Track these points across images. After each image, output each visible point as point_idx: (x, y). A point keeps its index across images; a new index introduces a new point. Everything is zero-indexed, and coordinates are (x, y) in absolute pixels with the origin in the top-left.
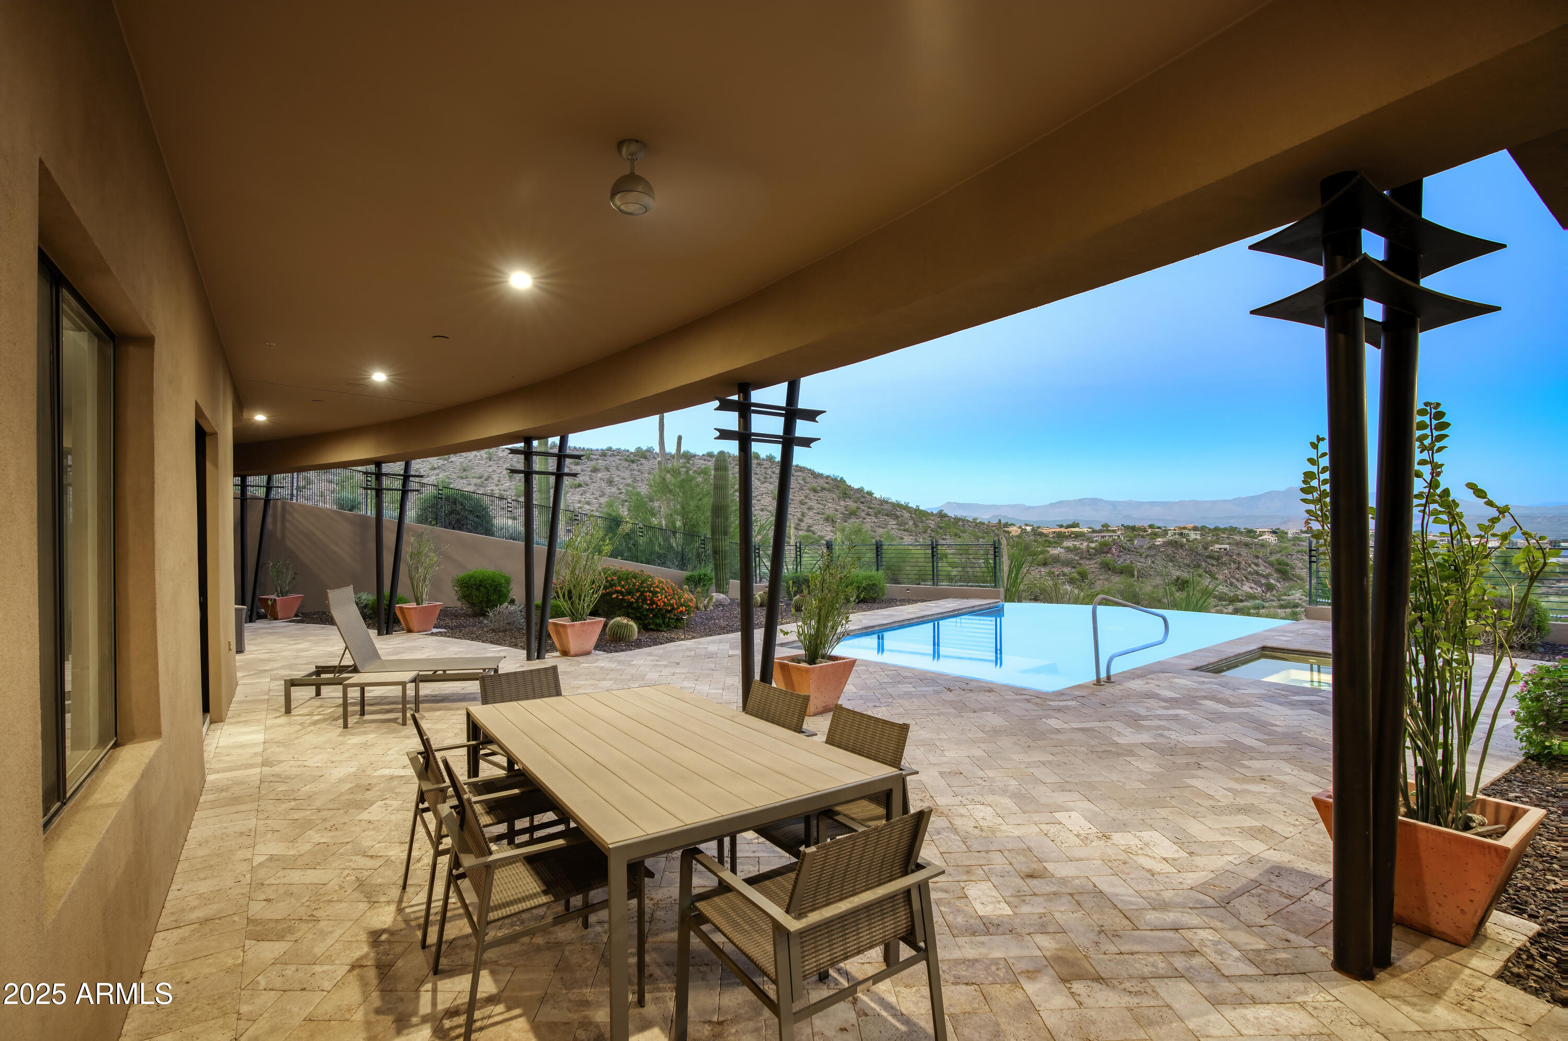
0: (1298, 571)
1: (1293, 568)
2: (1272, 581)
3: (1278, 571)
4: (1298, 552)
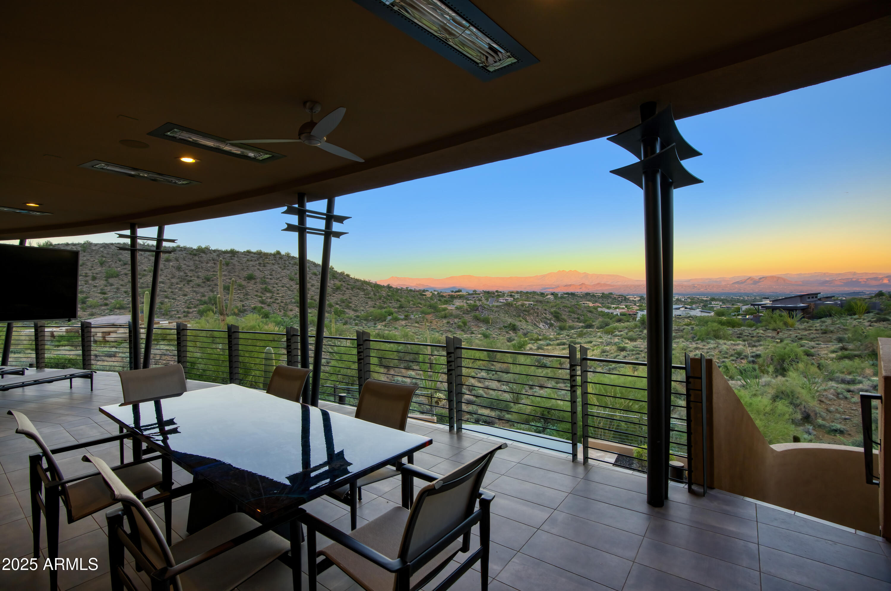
0: (563, 317)
1: (561, 315)
2: (552, 322)
3: (555, 317)
4: (563, 306)
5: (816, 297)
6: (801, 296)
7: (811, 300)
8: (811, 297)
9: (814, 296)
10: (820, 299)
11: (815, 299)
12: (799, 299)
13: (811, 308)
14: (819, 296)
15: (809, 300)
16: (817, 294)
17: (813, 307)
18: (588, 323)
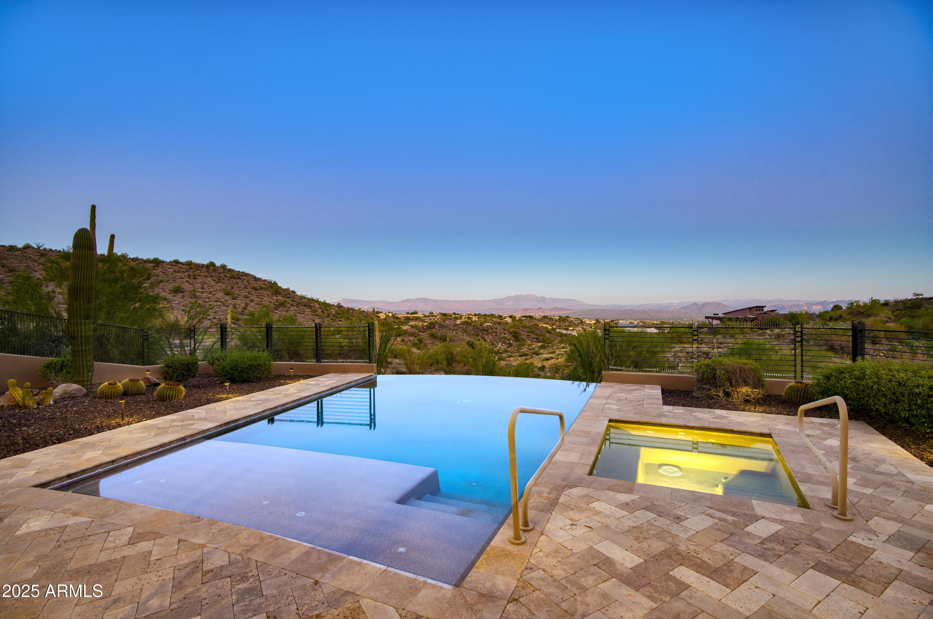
0: (522, 337)
1: (520, 335)
2: (511, 342)
3: (514, 336)
4: (522, 327)
6: (750, 309)
7: (758, 312)
9: (761, 309)
12: (748, 310)
14: (765, 309)
16: (763, 307)
17: (759, 319)
18: (547, 342)
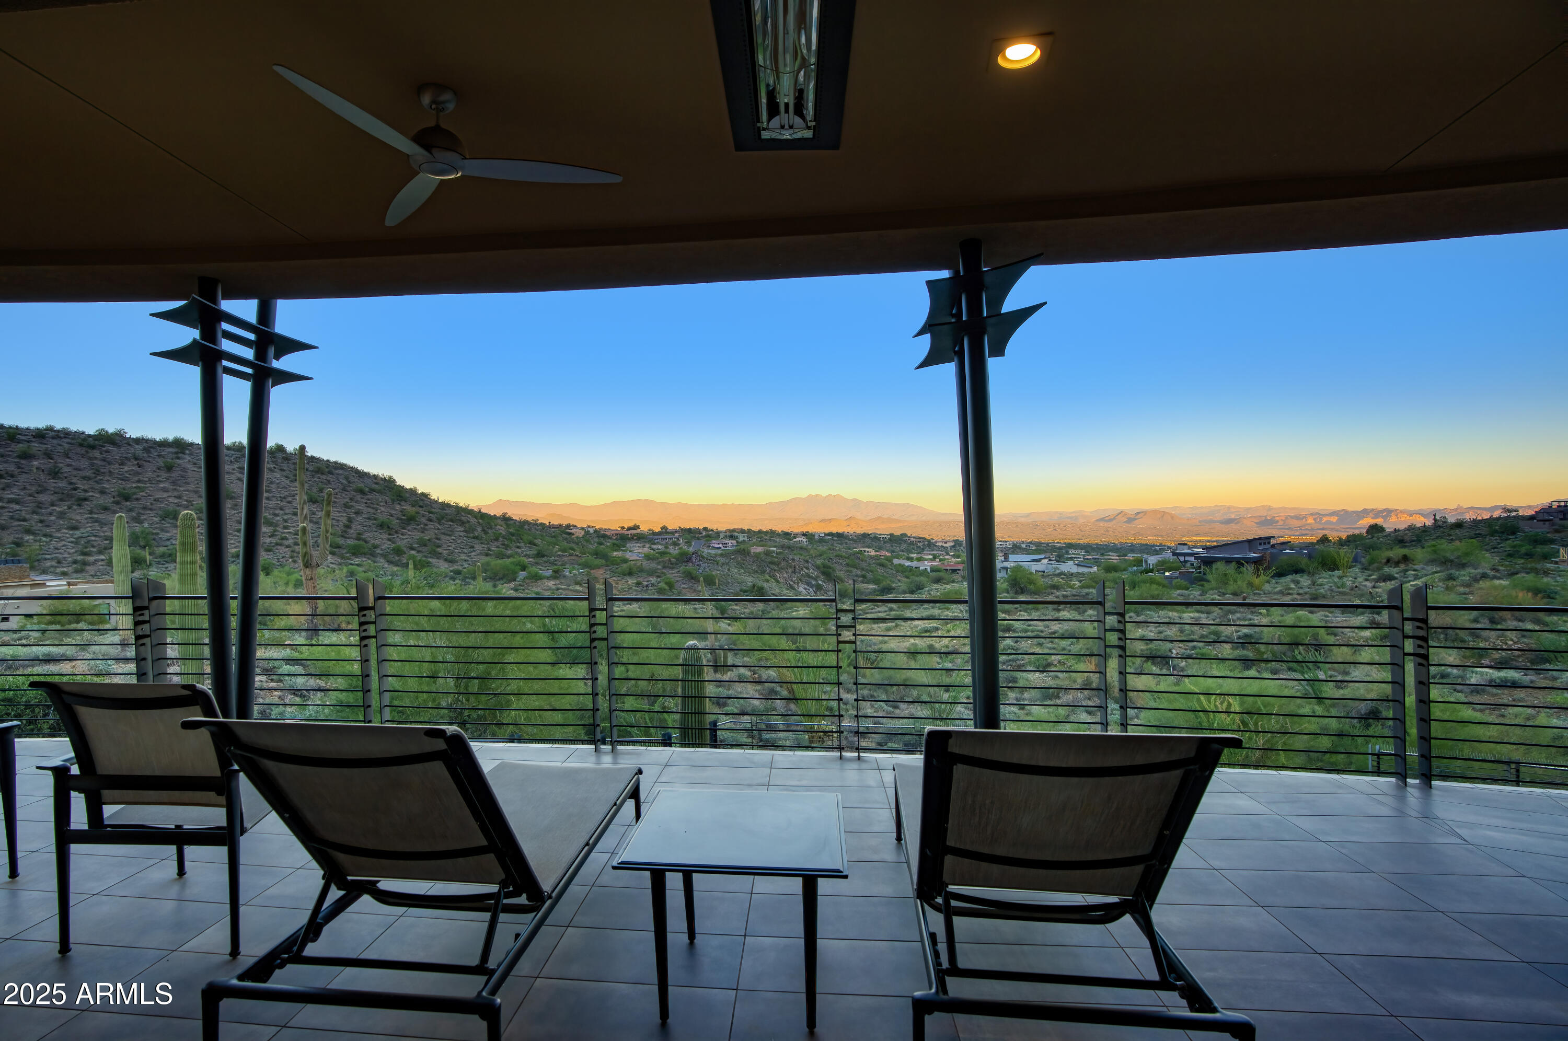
0: (838, 573)
1: (834, 570)
2: (820, 582)
3: (824, 573)
4: (836, 556)
5: (1269, 543)
6: (1250, 542)
7: (1263, 547)
8: (1262, 542)
9: (1267, 541)
10: (1273, 546)
11: (1268, 546)
12: (1247, 544)
13: (1266, 560)
14: (1273, 542)
15: (1260, 548)
16: (1269, 538)
17: (1268, 558)
18: (884, 584)
